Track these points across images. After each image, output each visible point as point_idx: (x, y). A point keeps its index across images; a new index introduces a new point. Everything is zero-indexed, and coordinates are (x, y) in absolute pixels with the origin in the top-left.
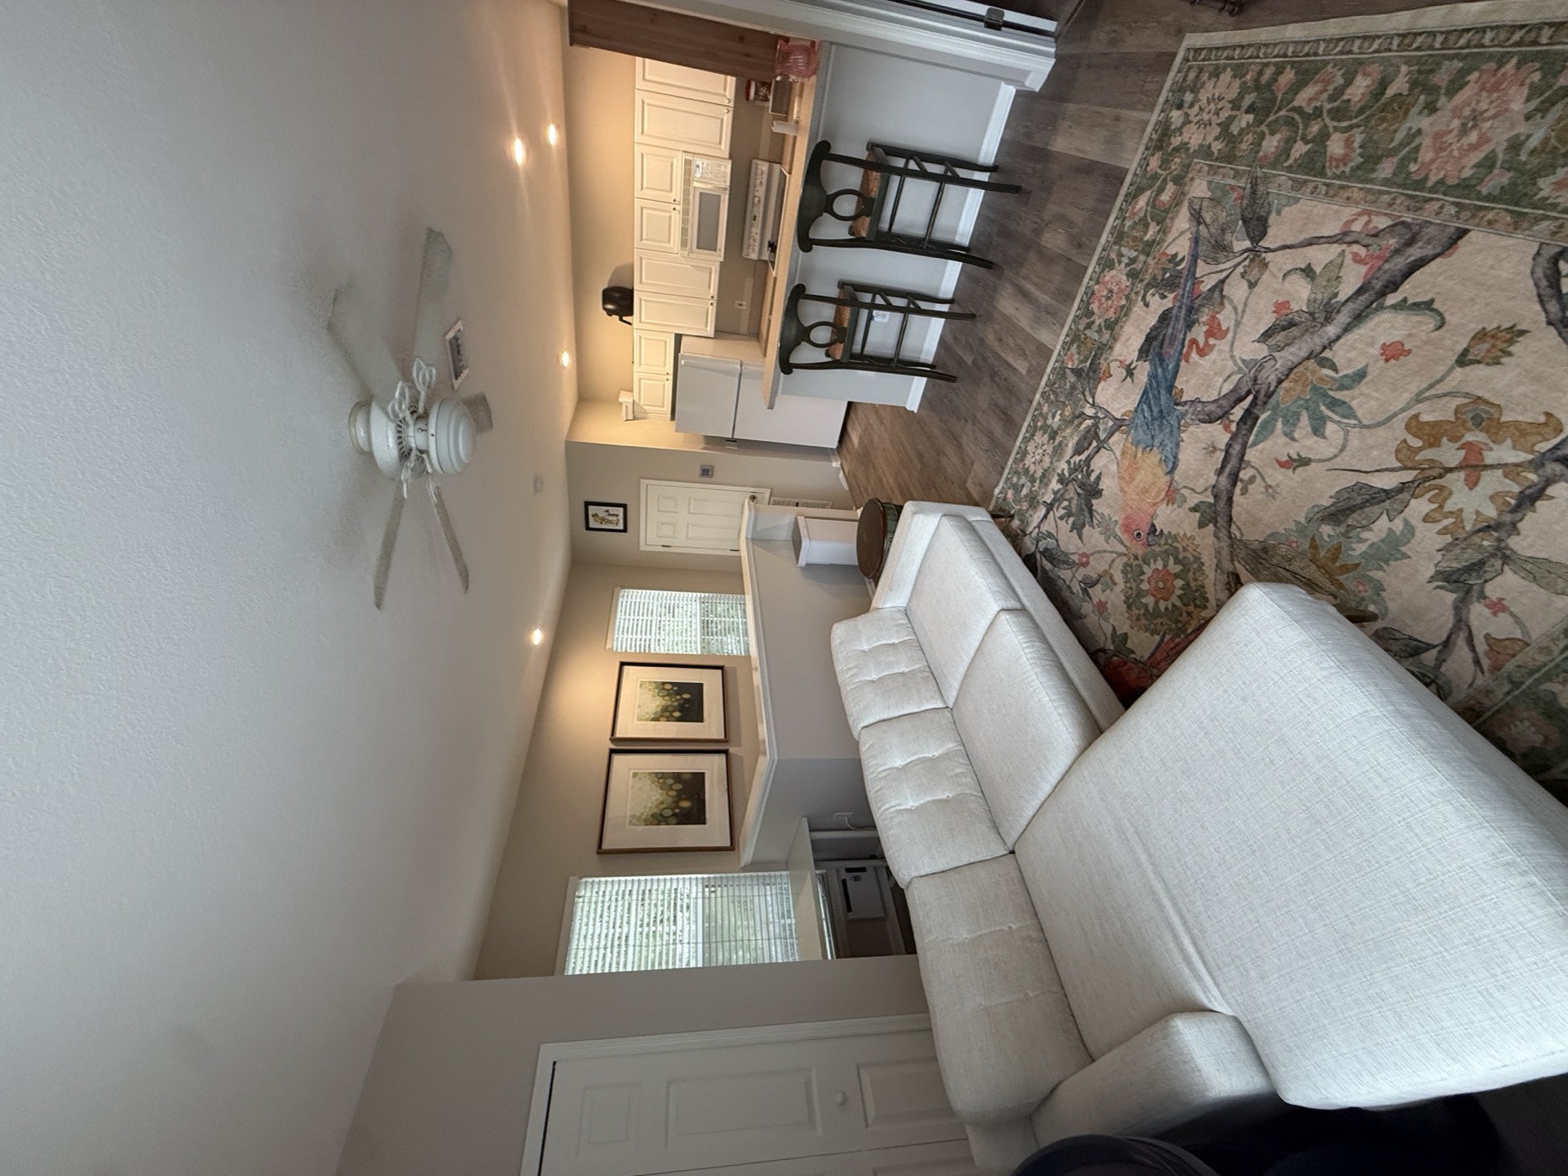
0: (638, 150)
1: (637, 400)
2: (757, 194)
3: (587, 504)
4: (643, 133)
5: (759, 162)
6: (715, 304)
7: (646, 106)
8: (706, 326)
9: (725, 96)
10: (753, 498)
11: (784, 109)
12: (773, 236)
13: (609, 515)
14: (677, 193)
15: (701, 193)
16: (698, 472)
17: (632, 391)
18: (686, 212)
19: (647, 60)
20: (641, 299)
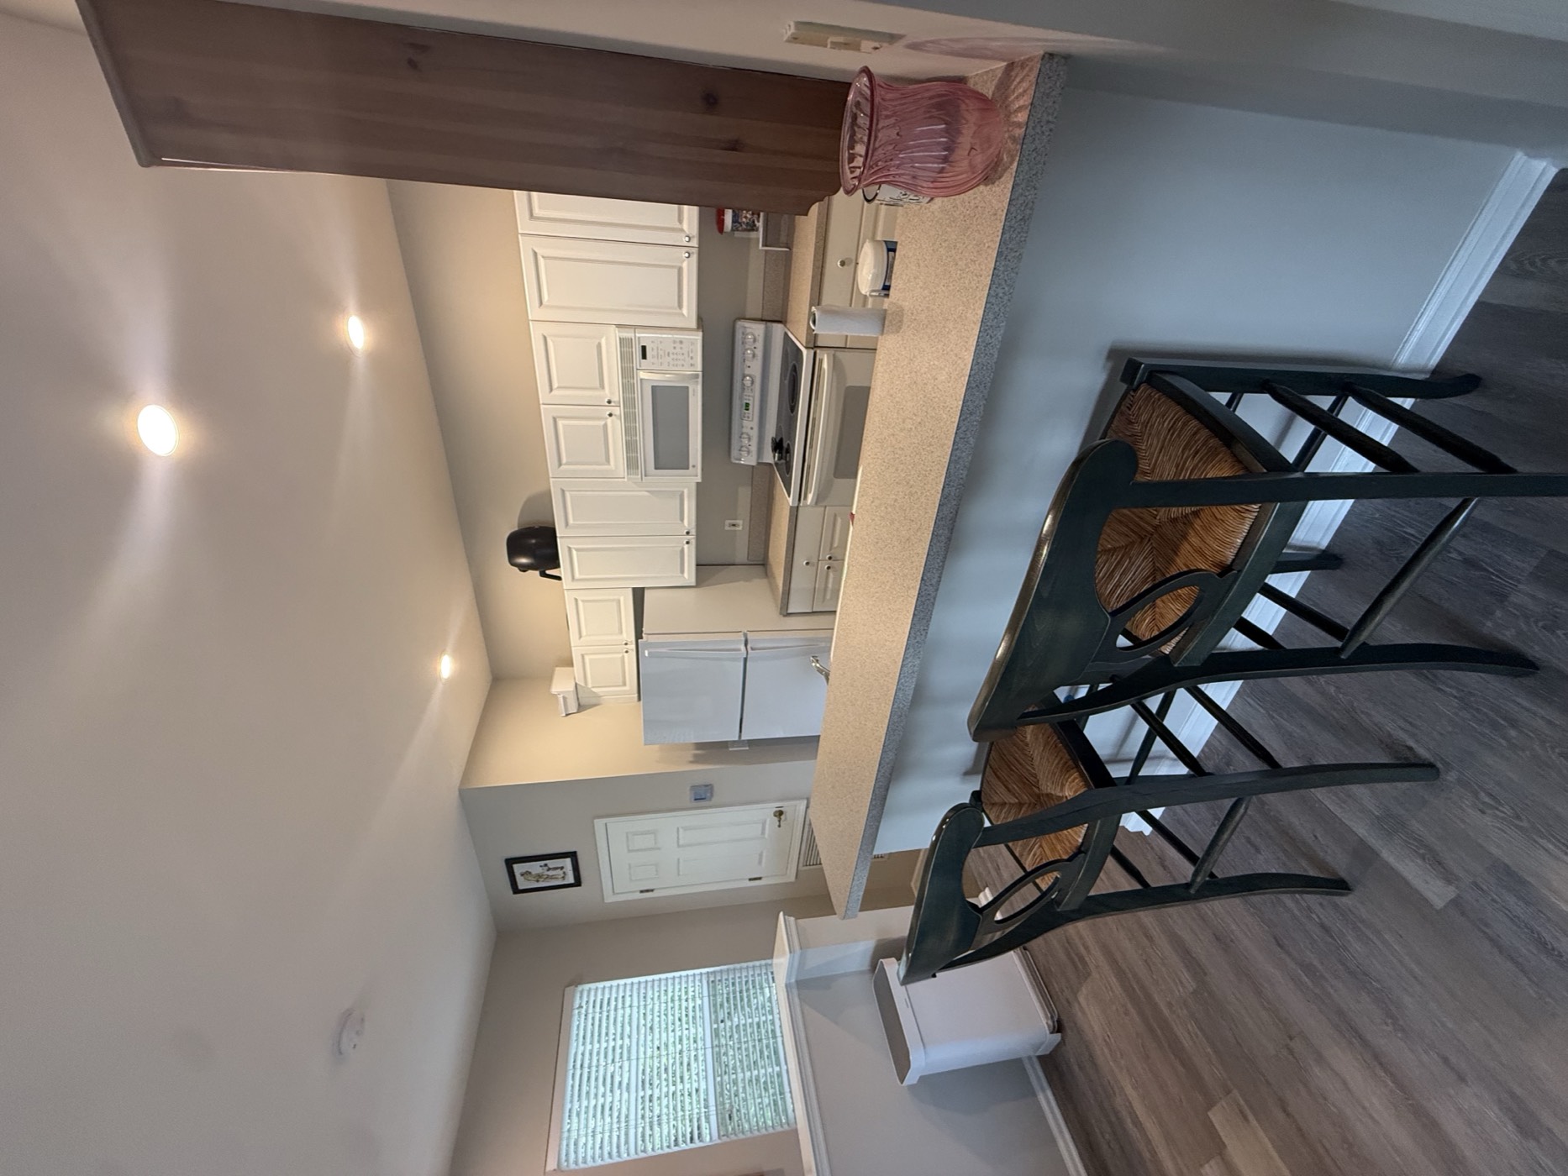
0: (536, 332)
1: (581, 683)
2: (747, 371)
3: (510, 863)
4: (541, 303)
5: (747, 324)
6: (693, 542)
7: (541, 262)
8: (682, 571)
9: (682, 230)
10: (779, 814)
11: (783, 239)
12: (779, 429)
13: (549, 869)
14: (613, 388)
15: (654, 388)
16: (687, 796)
17: (571, 664)
18: (629, 418)
19: (534, 194)
20: (570, 549)
